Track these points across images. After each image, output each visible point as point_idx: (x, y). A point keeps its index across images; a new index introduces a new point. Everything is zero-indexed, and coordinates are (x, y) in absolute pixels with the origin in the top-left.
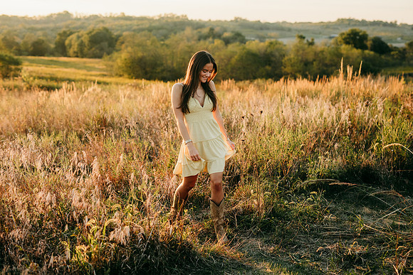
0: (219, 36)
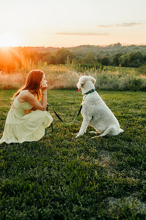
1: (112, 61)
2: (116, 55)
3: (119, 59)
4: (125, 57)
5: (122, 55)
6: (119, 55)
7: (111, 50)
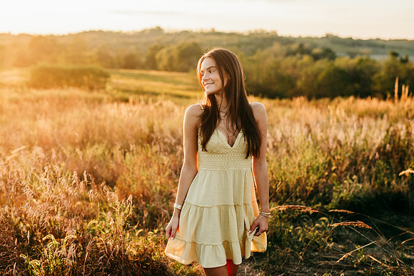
0: (308, 52)
1: (143, 60)
2: (152, 49)
3: (157, 56)
4: (169, 52)
5: (162, 48)
6: (156, 49)
7: (144, 40)
